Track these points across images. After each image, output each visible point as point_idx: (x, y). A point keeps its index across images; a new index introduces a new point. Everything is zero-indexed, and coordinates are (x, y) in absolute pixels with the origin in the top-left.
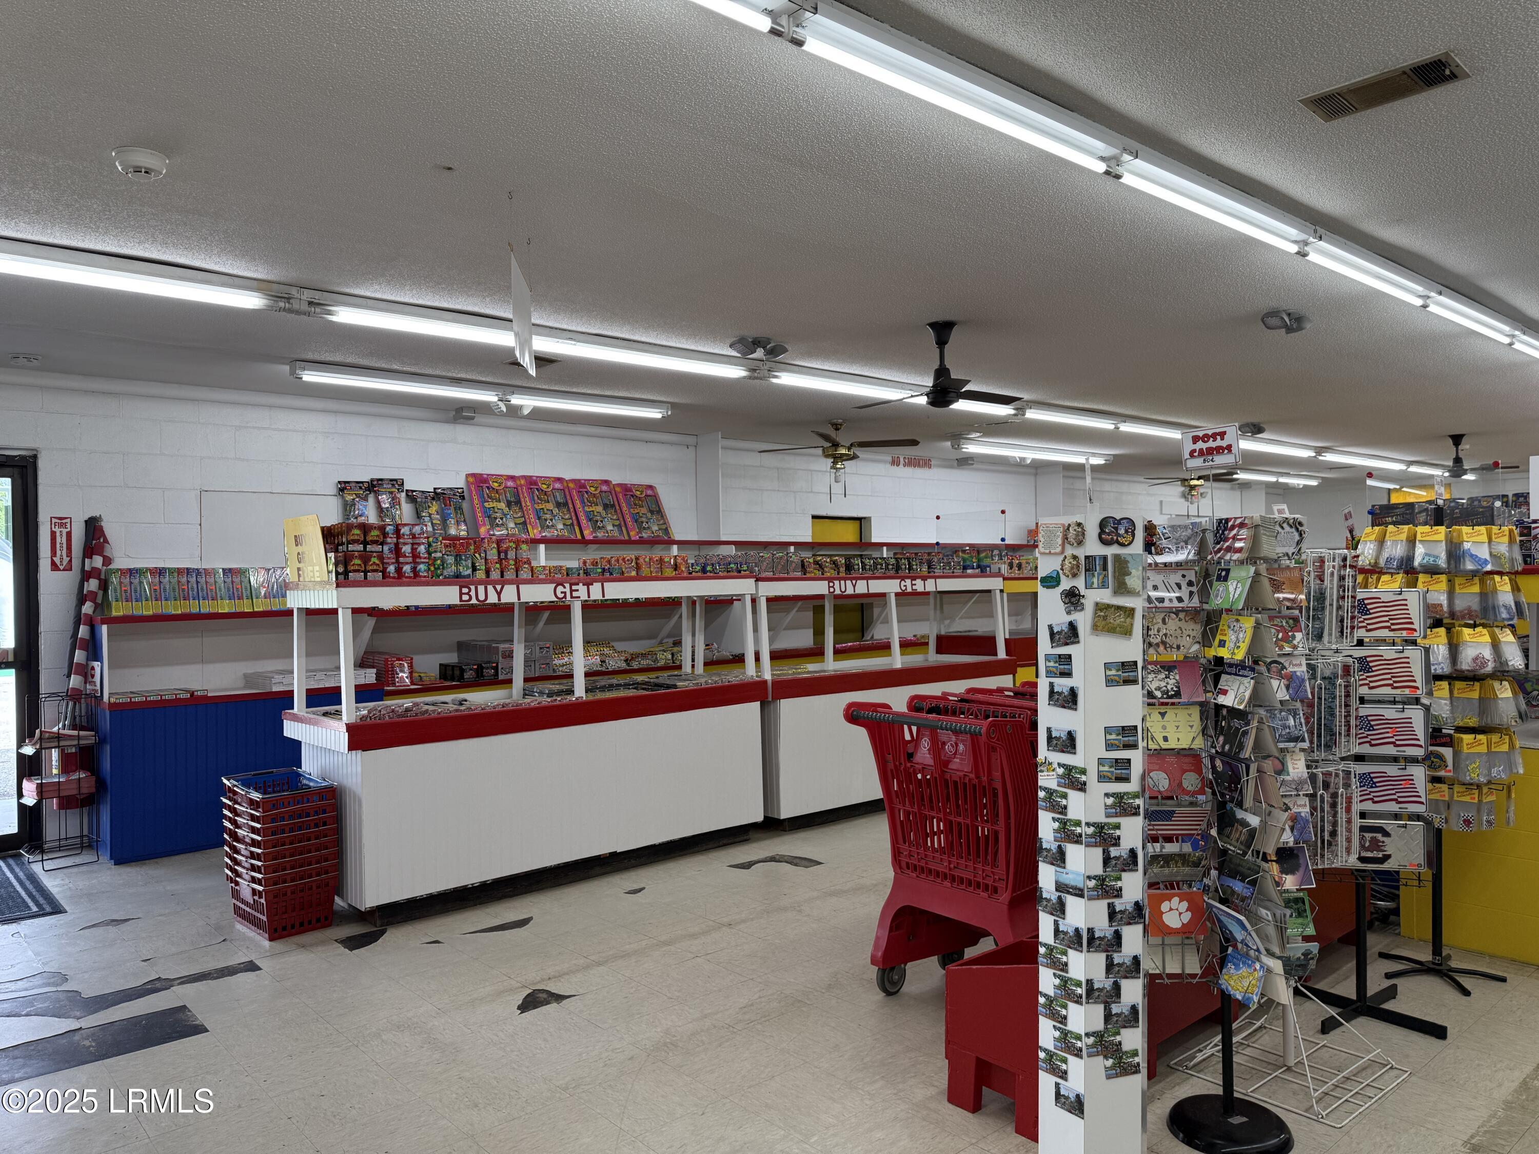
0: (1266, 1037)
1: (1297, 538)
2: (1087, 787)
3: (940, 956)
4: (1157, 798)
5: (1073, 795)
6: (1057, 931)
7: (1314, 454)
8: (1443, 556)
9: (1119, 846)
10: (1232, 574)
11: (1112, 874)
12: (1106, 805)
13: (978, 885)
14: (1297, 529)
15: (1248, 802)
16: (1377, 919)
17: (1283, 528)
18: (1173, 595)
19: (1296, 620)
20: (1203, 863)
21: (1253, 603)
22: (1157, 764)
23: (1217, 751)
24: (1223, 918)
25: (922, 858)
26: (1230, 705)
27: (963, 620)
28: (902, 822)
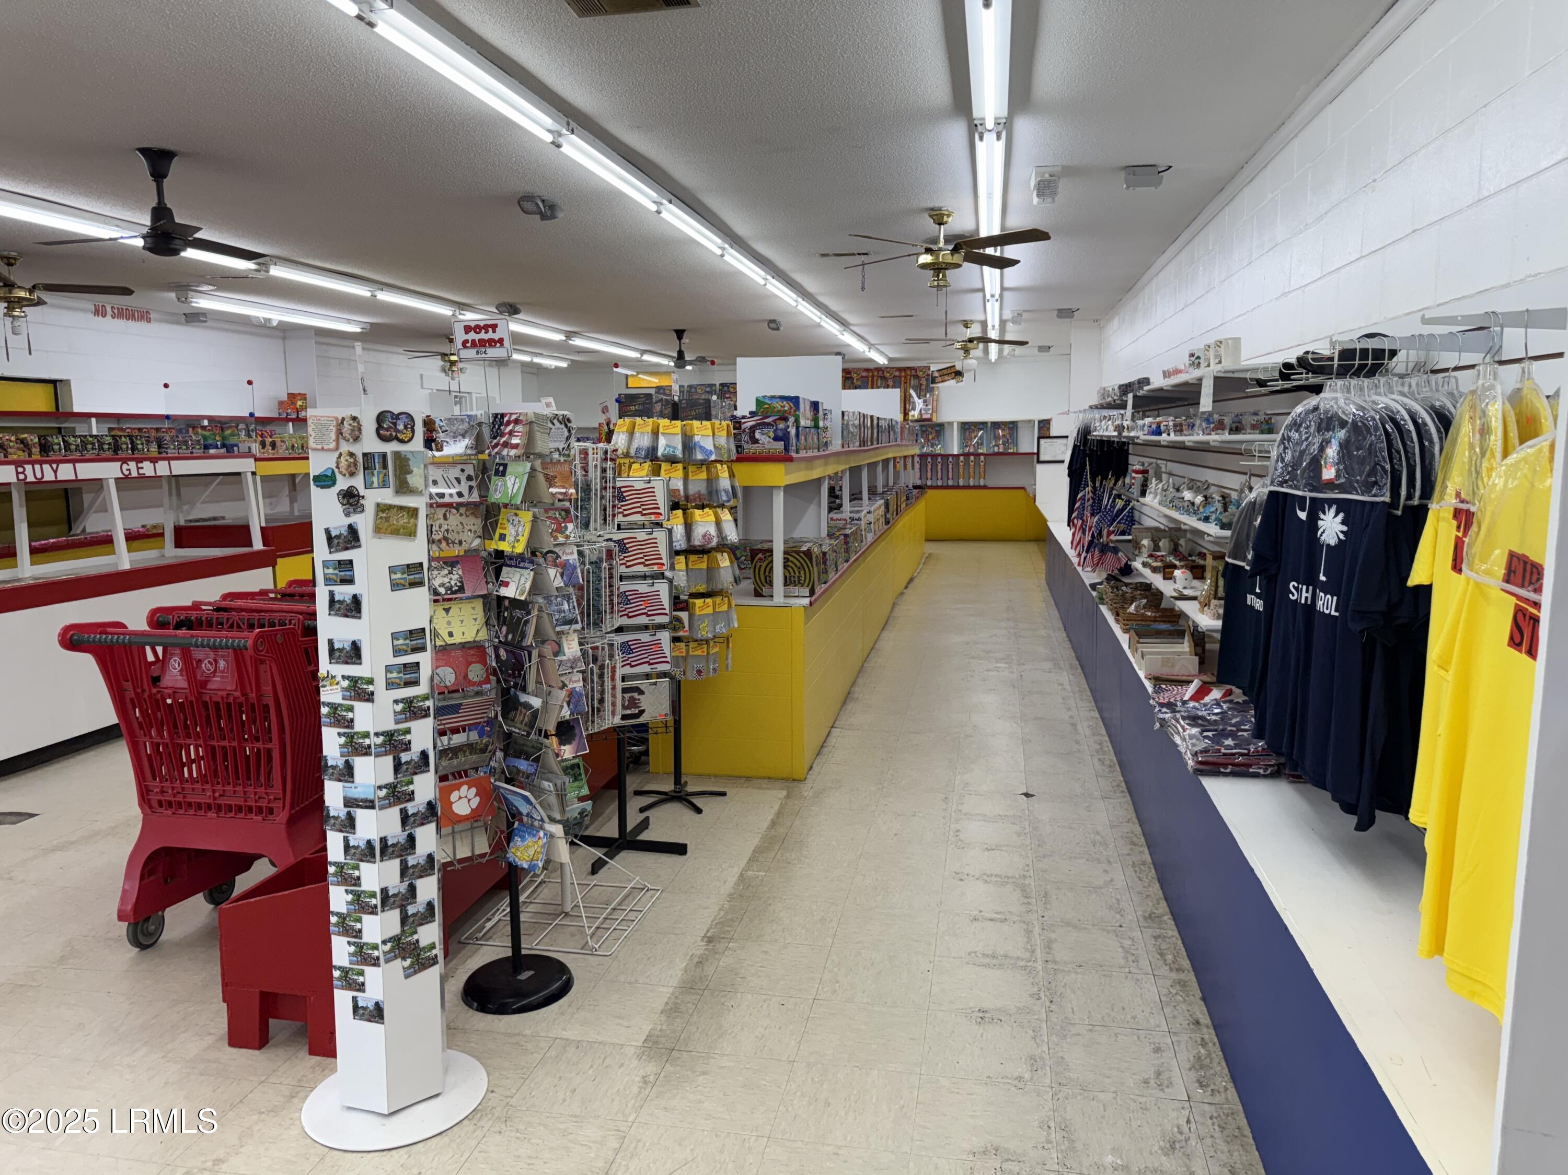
0: (546, 890)
1: (566, 434)
2: (376, 697)
3: (206, 892)
4: (443, 693)
5: (361, 707)
6: (347, 847)
7: (564, 338)
8: (680, 447)
9: (410, 750)
10: (509, 469)
11: (403, 779)
12: (395, 712)
13: (250, 809)
14: (566, 426)
15: (531, 686)
16: (631, 762)
17: (553, 424)
18: (453, 491)
19: (567, 511)
20: (490, 748)
21: (530, 497)
22: (443, 660)
23: (500, 642)
24: (509, 797)
25: (178, 793)
26: (512, 596)
27: (204, 505)
28: (149, 757)
